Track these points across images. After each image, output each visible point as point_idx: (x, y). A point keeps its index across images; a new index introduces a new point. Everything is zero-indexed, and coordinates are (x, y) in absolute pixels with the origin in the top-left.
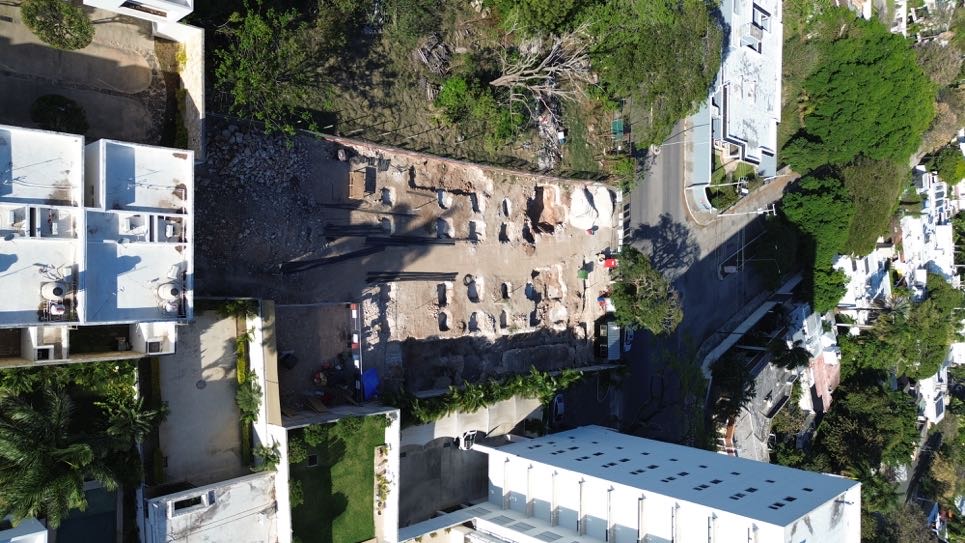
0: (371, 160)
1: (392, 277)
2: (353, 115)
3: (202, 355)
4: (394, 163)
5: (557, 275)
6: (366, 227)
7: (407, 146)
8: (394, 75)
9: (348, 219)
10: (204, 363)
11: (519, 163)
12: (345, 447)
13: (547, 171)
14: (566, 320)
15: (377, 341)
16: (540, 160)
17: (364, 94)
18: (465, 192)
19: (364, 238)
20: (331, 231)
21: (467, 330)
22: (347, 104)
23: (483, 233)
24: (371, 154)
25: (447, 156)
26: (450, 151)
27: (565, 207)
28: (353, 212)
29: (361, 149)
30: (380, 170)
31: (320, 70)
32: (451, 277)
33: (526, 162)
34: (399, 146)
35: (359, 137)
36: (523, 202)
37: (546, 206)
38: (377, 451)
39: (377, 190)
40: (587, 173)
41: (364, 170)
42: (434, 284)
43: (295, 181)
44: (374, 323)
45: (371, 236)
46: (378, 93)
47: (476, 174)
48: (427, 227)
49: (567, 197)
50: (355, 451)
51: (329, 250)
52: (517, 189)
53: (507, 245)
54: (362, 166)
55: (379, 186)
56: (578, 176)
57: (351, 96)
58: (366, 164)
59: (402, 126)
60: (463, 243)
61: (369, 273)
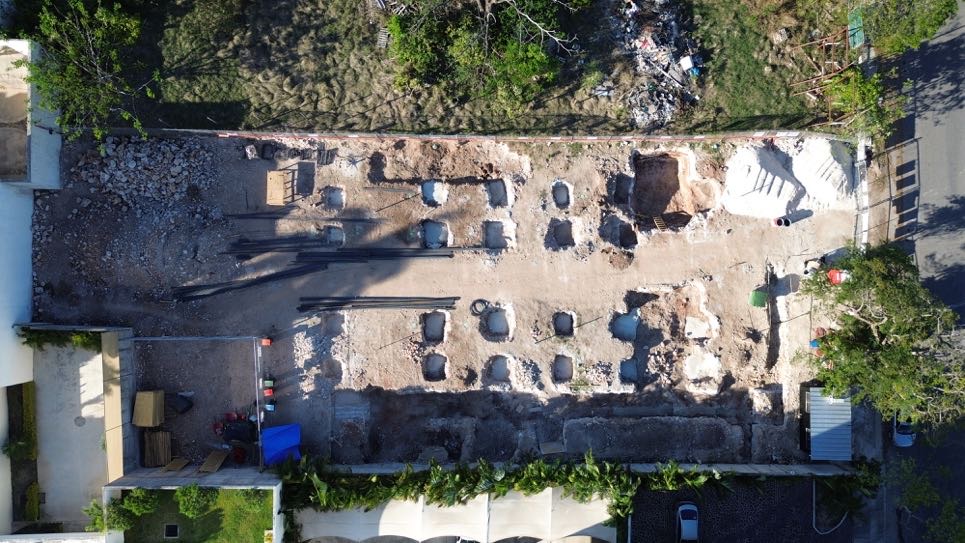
0: (302, 154)
1: (342, 302)
2: (267, 100)
3: (82, 389)
4: (343, 152)
5: (698, 298)
6: (298, 240)
7: (356, 127)
8: (334, 37)
9: (273, 231)
10: (84, 398)
11: (591, 122)
12: (220, 522)
13: (655, 127)
14: (718, 377)
16: (636, 111)
17: (285, 72)
19: (296, 254)
20: (244, 249)
23: (513, 236)
24: (302, 145)
26: (432, 123)
27: (714, 184)
28: (280, 222)
29: (288, 140)
30: (321, 164)
32: (449, 303)
33: (606, 119)
34: (342, 129)
35: (277, 124)
36: (599, 183)
37: (681, 185)
39: (315, 190)
40: (772, 117)
41: (296, 167)
42: (414, 314)
43: (194, 191)
44: (309, 365)
45: (305, 250)
46: (307, 66)
47: (500, 152)
48: (402, 235)
49: (718, 166)
51: (242, 271)
52: (585, 165)
53: (565, 254)
54: (293, 163)
55: (318, 183)
56: (742, 124)
57: (266, 78)
58: (297, 160)
59: (347, 100)
60: (468, 254)
61: (302, 299)
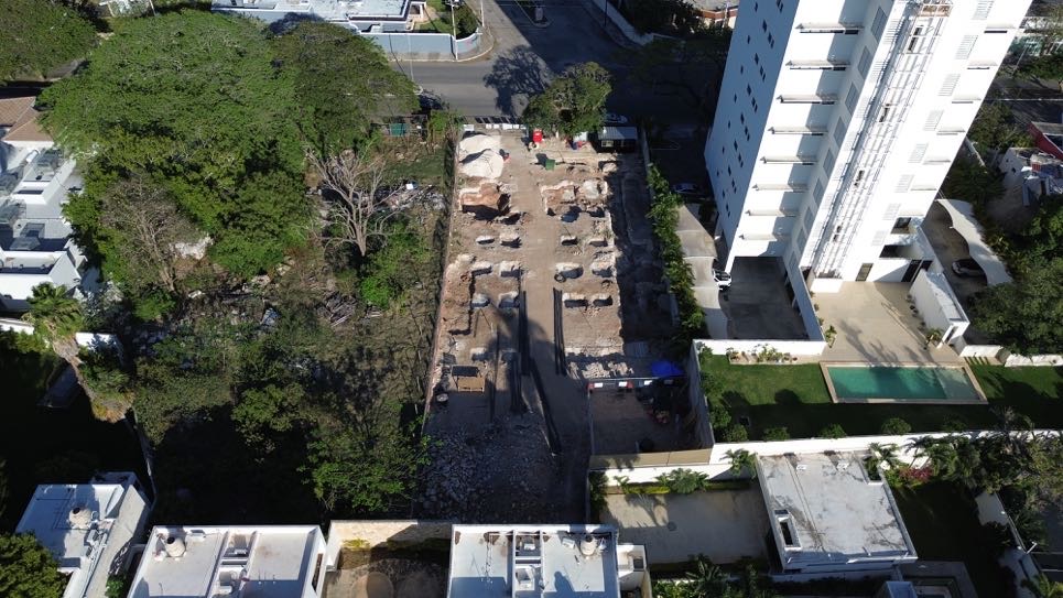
0: (444, 371)
1: (559, 351)
2: (402, 388)
3: (642, 525)
4: (447, 349)
5: (551, 191)
6: (510, 375)
7: (430, 336)
8: (360, 349)
9: (504, 393)
10: (651, 524)
11: (440, 227)
12: (730, 392)
13: (446, 201)
14: (596, 182)
15: (624, 365)
16: (436, 207)
17: (380, 378)
18: (472, 280)
19: (523, 377)
20: (518, 407)
21: (611, 279)
22: (392, 394)
23: (512, 264)
24: (439, 370)
25: (438, 299)
26: (432, 296)
27: (481, 183)
28: (498, 388)
29: (435, 381)
30: (455, 362)
31: (360, 419)
32: (557, 295)
33: (439, 221)
34: (430, 344)
35: (424, 383)
36: (478, 224)
37: (481, 203)
38: (734, 362)
39: (474, 365)
40: (446, 160)
41: (456, 378)
42: (566, 311)
43: (470, 442)
44: (606, 368)
45: (520, 371)
46: (379, 365)
47: (453, 270)
48: (507, 318)
49: (472, 181)
50: (734, 382)
51: (536, 410)
52: (466, 230)
53: (523, 240)
54: (451, 379)
55: (471, 364)
56: (450, 169)
57: (384, 389)
58: (450, 376)
59: (409, 341)
60: (523, 284)
61: (557, 373)
